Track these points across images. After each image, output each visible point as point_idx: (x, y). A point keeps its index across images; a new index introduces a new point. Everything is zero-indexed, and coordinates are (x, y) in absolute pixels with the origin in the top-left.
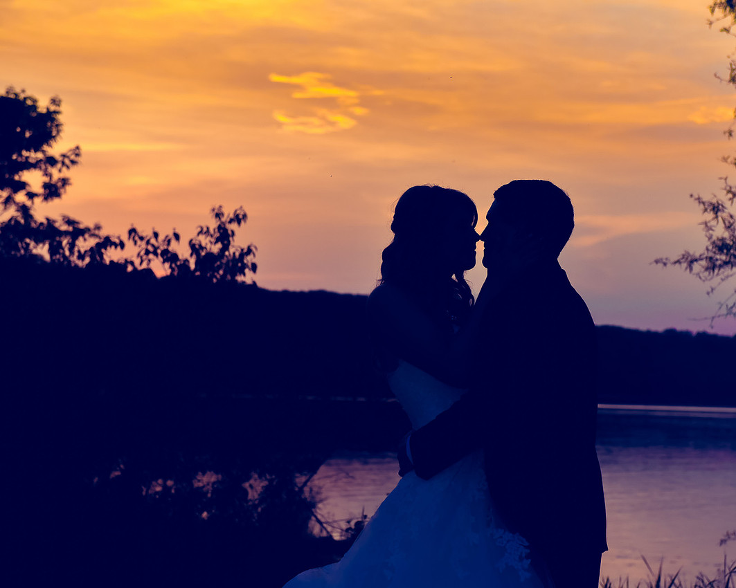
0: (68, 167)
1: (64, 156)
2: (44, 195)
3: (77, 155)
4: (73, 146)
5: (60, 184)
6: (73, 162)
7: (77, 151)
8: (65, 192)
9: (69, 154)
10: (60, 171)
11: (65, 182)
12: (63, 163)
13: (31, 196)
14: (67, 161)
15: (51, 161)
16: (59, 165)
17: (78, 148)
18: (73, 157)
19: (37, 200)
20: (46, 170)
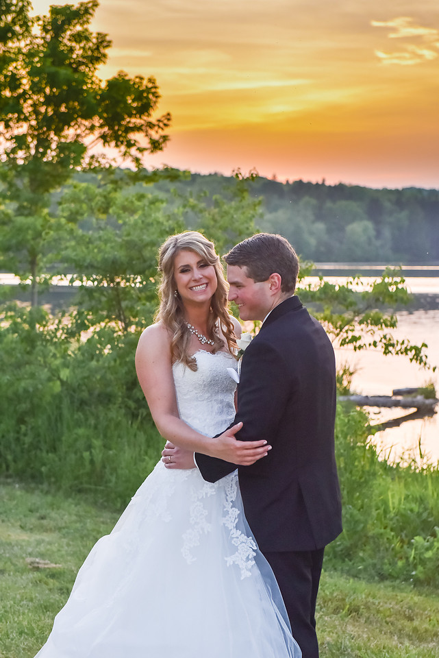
0: (162, 129)
1: (159, 121)
2: (151, 148)
3: (169, 120)
4: (165, 113)
5: (161, 140)
6: (165, 125)
7: (168, 117)
8: (166, 146)
9: (162, 119)
10: (157, 132)
11: (165, 138)
12: (159, 127)
13: (141, 150)
14: (161, 125)
15: (151, 125)
16: (156, 128)
17: (169, 114)
18: (166, 122)
19: (146, 153)
20: (147, 132)
